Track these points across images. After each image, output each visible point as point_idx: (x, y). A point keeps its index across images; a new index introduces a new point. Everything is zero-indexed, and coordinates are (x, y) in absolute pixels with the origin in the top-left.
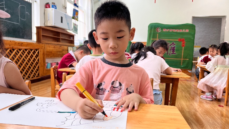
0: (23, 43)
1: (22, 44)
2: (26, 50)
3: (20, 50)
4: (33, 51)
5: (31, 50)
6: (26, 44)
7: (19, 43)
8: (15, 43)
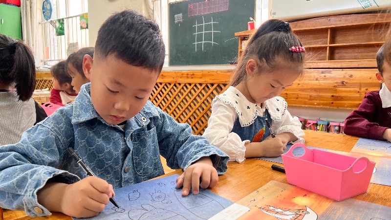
0: (195, 74)
1: (193, 75)
2: (201, 84)
3: (190, 84)
4: (215, 86)
5: (212, 85)
6: (201, 74)
7: (188, 74)
8: (183, 74)
